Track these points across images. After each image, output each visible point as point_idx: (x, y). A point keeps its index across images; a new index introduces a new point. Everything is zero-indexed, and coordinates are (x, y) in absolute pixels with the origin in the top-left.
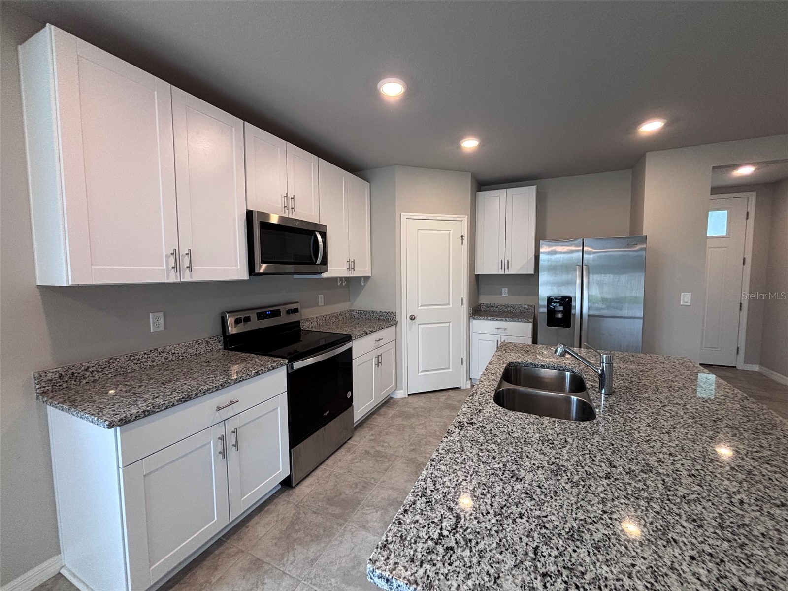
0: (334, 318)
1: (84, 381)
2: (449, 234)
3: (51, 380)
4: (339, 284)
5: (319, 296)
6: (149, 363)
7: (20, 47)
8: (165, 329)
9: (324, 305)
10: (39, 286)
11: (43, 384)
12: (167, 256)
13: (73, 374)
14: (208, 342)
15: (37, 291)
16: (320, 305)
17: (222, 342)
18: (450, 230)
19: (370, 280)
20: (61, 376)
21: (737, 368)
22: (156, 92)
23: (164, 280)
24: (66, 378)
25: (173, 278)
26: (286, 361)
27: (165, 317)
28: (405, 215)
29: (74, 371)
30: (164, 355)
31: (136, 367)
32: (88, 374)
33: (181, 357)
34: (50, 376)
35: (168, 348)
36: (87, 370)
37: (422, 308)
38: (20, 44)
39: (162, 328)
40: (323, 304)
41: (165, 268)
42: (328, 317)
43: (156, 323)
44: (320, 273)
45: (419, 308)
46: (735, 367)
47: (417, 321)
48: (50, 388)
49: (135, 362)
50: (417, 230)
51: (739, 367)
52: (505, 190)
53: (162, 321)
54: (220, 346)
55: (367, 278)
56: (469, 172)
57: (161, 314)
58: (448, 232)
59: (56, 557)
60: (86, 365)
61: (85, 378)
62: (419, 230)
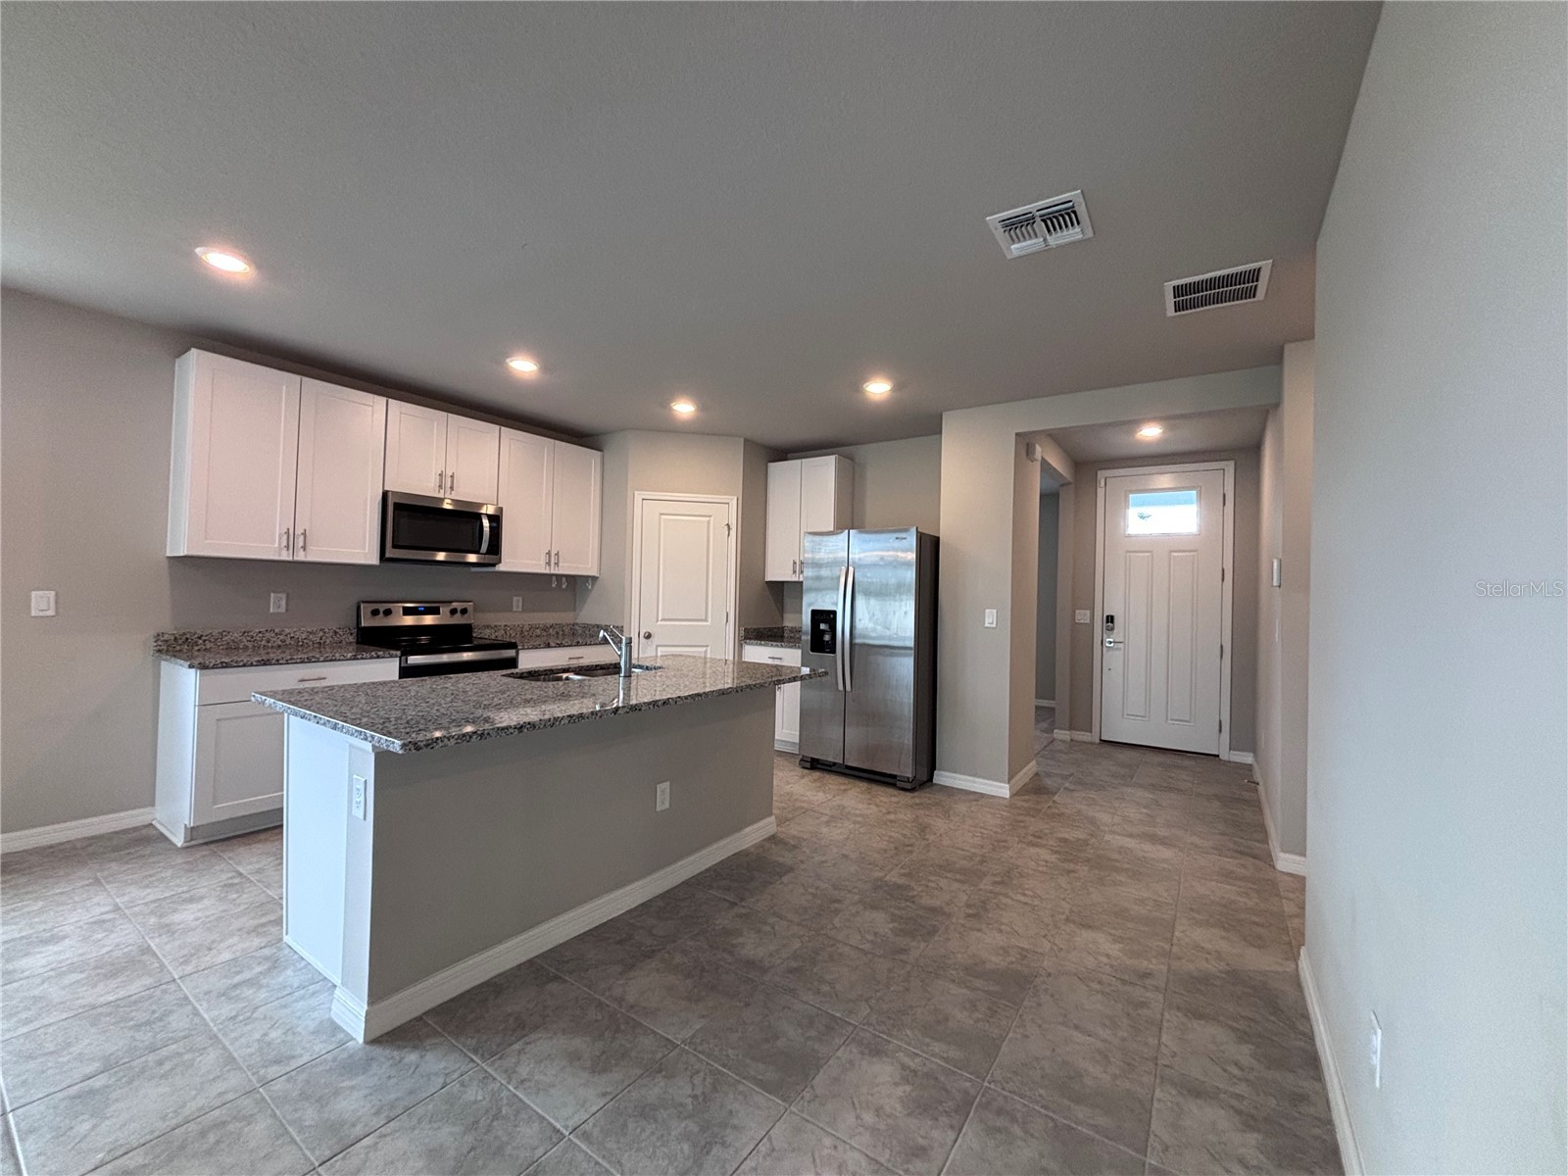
0: (538, 630)
1: (196, 648)
2: (709, 522)
3: (166, 641)
4: (554, 586)
5: (515, 598)
6: (263, 643)
7: (177, 360)
8: (287, 611)
9: (523, 611)
10: (169, 558)
11: (160, 643)
12: (280, 535)
13: (187, 639)
14: (336, 633)
15: (166, 561)
16: (514, 609)
17: (355, 635)
18: (710, 516)
19: (598, 582)
20: (176, 639)
21: (1221, 757)
22: (284, 387)
23: (276, 558)
24: (180, 642)
25: (285, 556)
26: (399, 653)
27: (287, 600)
28: (639, 496)
29: (188, 636)
30: (282, 637)
31: (250, 645)
32: (201, 641)
33: (301, 643)
34: (166, 637)
35: (287, 631)
36: (200, 638)
37: (664, 623)
38: (177, 357)
39: (283, 610)
40: (520, 609)
41: (277, 545)
42: (527, 628)
43: (277, 603)
44: (494, 565)
45: (659, 623)
46: (1218, 756)
47: (655, 640)
48: (165, 648)
49: (249, 638)
50: (657, 515)
51: (1224, 756)
52: (799, 461)
53: (283, 603)
54: (352, 639)
55: (594, 579)
56: (740, 437)
57: (284, 596)
58: (708, 519)
59: (150, 808)
60: (199, 632)
61: (197, 645)
62: (662, 514)
